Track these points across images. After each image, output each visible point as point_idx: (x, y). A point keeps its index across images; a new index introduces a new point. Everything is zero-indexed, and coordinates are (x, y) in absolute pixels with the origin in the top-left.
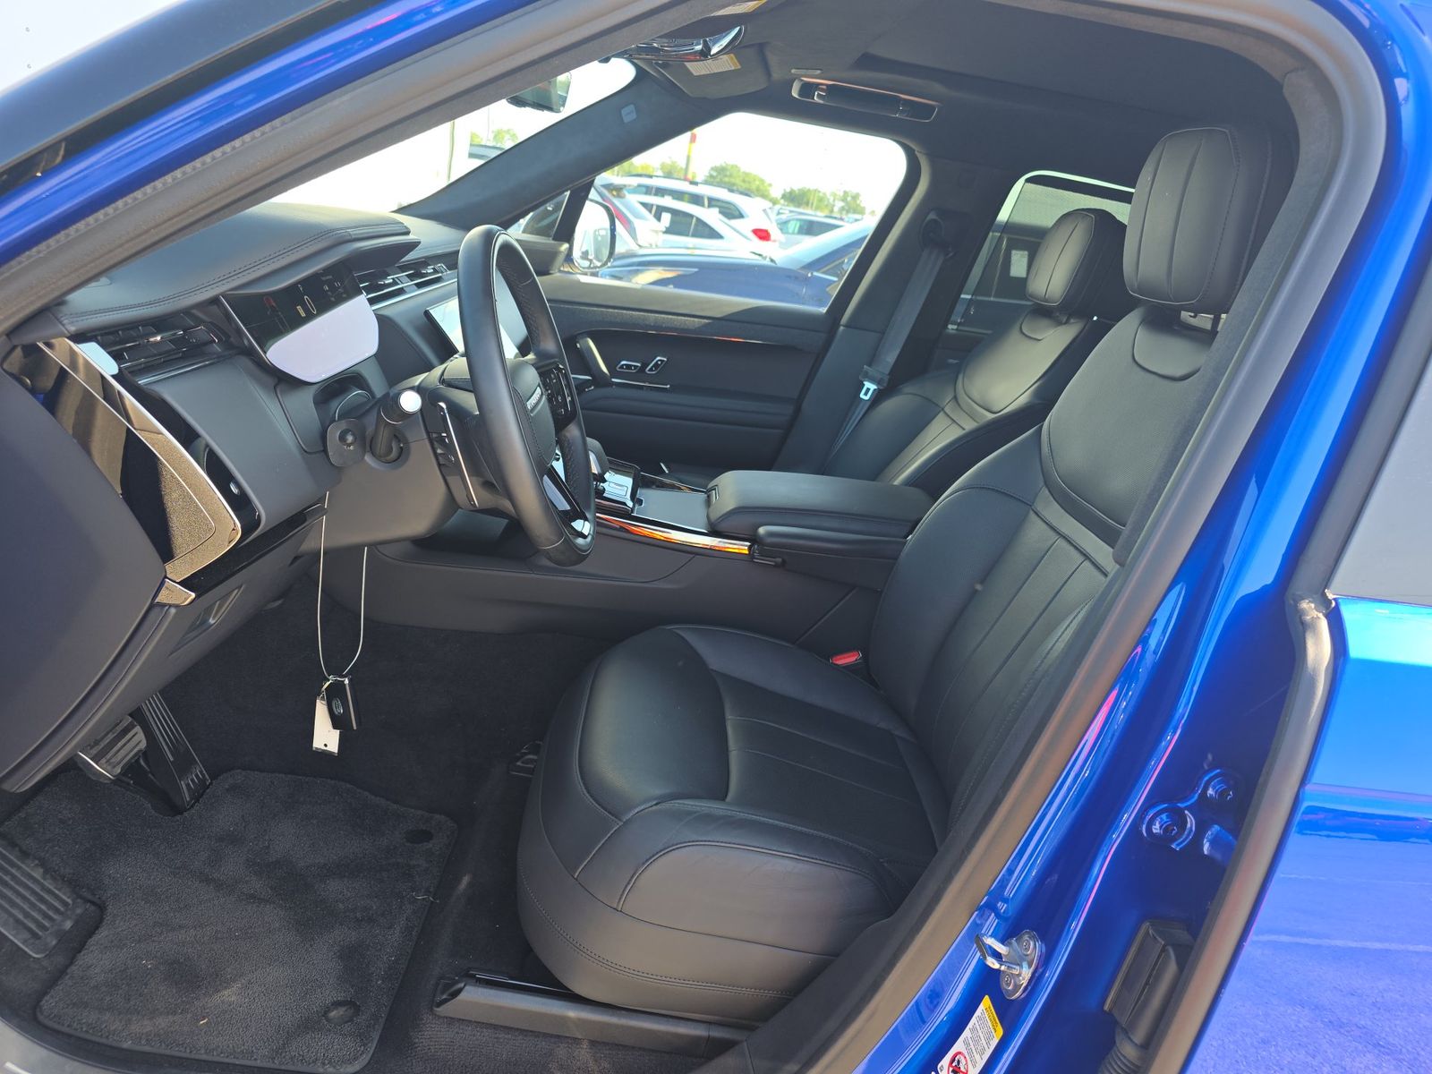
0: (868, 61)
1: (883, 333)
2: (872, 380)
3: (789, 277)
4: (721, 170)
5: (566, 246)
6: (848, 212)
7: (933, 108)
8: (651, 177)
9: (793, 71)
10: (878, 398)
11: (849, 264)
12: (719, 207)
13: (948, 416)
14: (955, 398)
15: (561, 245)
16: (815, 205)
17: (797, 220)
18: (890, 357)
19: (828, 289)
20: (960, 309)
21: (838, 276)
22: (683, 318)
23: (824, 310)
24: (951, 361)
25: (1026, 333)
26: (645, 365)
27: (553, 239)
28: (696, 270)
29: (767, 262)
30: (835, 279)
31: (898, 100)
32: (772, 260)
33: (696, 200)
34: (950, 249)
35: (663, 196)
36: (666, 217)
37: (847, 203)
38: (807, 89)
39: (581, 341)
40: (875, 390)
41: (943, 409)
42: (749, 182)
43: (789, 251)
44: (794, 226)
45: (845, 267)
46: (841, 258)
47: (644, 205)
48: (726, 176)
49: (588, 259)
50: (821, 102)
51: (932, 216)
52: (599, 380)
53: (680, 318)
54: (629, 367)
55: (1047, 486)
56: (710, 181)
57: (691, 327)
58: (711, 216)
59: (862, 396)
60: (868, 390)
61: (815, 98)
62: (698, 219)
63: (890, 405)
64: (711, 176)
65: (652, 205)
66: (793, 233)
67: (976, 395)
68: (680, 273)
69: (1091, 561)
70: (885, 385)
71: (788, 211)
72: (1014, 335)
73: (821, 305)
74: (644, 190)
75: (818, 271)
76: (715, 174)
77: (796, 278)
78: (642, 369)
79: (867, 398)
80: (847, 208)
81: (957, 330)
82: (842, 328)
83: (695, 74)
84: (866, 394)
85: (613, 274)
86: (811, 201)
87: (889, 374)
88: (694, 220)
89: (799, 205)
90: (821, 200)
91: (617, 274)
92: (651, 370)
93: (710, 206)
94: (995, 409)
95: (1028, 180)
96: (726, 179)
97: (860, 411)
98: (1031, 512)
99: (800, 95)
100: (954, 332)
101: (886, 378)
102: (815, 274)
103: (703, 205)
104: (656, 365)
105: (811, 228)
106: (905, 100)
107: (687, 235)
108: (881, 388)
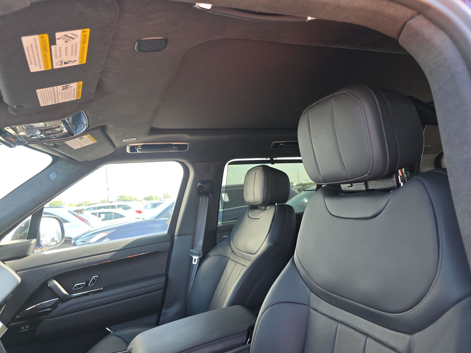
0: (154, 131)
1: (194, 234)
2: (196, 255)
3: (151, 223)
4: (121, 197)
5: (34, 240)
6: (166, 198)
7: (186, 145)
8: (95, 204)
9: (124, 141)
10: (201, 261)
11: (171, 212)
12: (122, 207)
13: (233, 260)
14: (233, 251)
15: (31, 241)
16: (155, 199)
17: (150, 204)
18: (200, 243)
19: (166, 223)
20: (220, 215)
21: (168, 218)
22: (102, 255)
23: (166, 232)
24: (224, 237)
25: (251, 217)
26: (87, 283)
27: (27, 239)
28: (115, 230)
29: (142, 220)
30: (168, 219)
31: (172, 145)
32: (143, 219)
33: (113, 207)
34: (210, 194)
35: (100, 209)
36: (103, 216)
37: (165, 196)
38: (133, 149)
39: (50, 283)
40: (198, 259)
41: (229, 258)
42: (131, 198)
43: (149, 214)
44: (149, 206)
45: (170, 214)
46: (168, 211)
47: (93, 214)
48: (123, 198)
49: (55, 241)
50: (140, 152)
51: (199, 184)
52: (63, 299)
53: (100, 255)
54: (79, 286)
55: (313, 292)
56: (118, 200)
57: (106, 258)
58: (120, 211)
59: (193, 263)
60: (195, 259)
61: (137, 151)
62: (115, 213)
63: (207, 263)
64: (118, 199)
65: (97, 213)
66: (150, 209)
67: (242, 248)
68: (109, 233)
69: (371, 337)
70: (202, 255)
71: (146, 202)
72: (247, 220)
73: (165, 230)
74: (93, 209)
75: (160, 218)
76: (119, 198)
77: (154, 222)
78: (87, 285)
79: (196, 263)
80: (165, 197)
81: (222, 224)
82: (176, 237)
83: (75, 149)
84: (195, 262)
85: (82, 241)
86: (153, 198)
87: (202, 250)
88: (113, 214)
89: (150, 200)
90: (156, 197)
91: (84, 241)
92: (91, 284)
93: (118, 208)
94: (254, 252)
95: (229, 164)
96: (124, 199)
97: (195, 270)
98: (312, 310)
99: (131, 151)
100: (221, 225)
101: (201, 252)
102: (160, 219)
103: (116, 208)
104: (93, 281)
105: (155, 206)
106: (175, 145)
107: (112, 219)
108: (201, 257)
